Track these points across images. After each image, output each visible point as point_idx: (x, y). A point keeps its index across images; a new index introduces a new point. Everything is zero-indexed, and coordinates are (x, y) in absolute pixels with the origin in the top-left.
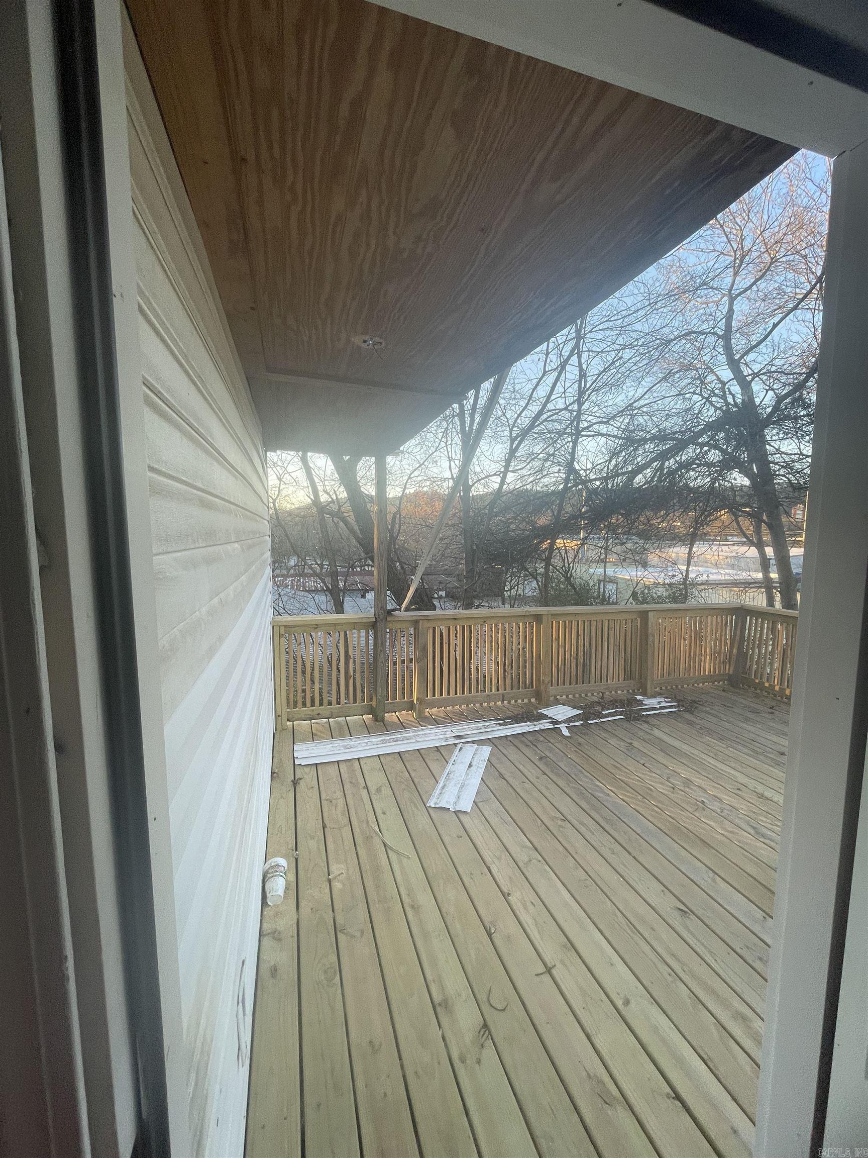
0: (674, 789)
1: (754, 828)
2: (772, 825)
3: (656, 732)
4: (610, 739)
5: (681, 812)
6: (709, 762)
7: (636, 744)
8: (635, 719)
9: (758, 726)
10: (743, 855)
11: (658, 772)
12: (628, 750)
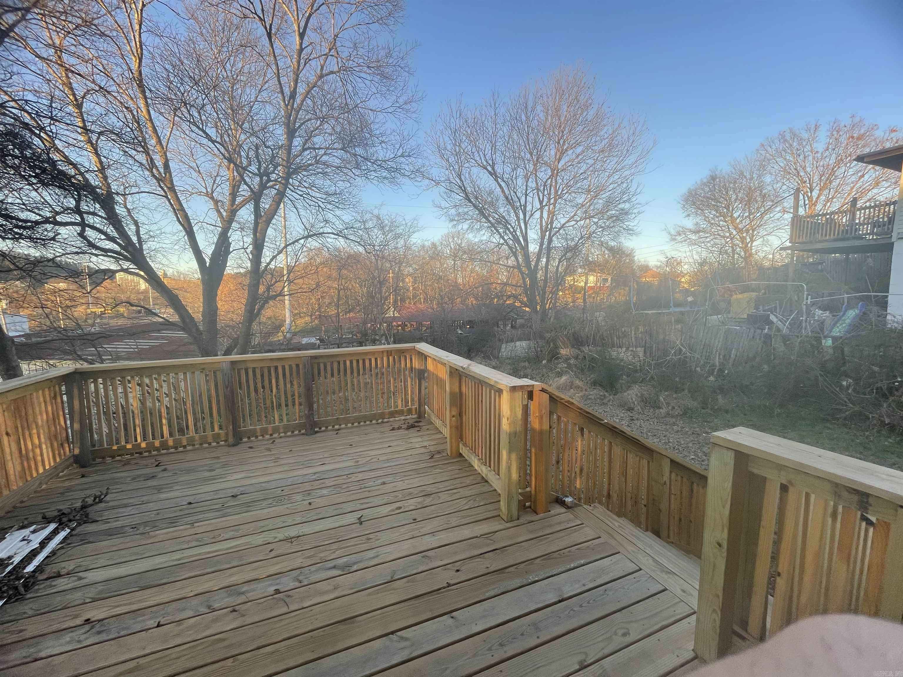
0: (234, 611)
1: (334, 567)
2: (334, 552)
3: (91, 576)
4: (40, 651)
5: (283, 623)
6: (209, 553)
7: (95, 614)
8: (27, 587)
9: (175, 488)
10: (369, 594)
11: (190, 613)
12: (99, 633)
